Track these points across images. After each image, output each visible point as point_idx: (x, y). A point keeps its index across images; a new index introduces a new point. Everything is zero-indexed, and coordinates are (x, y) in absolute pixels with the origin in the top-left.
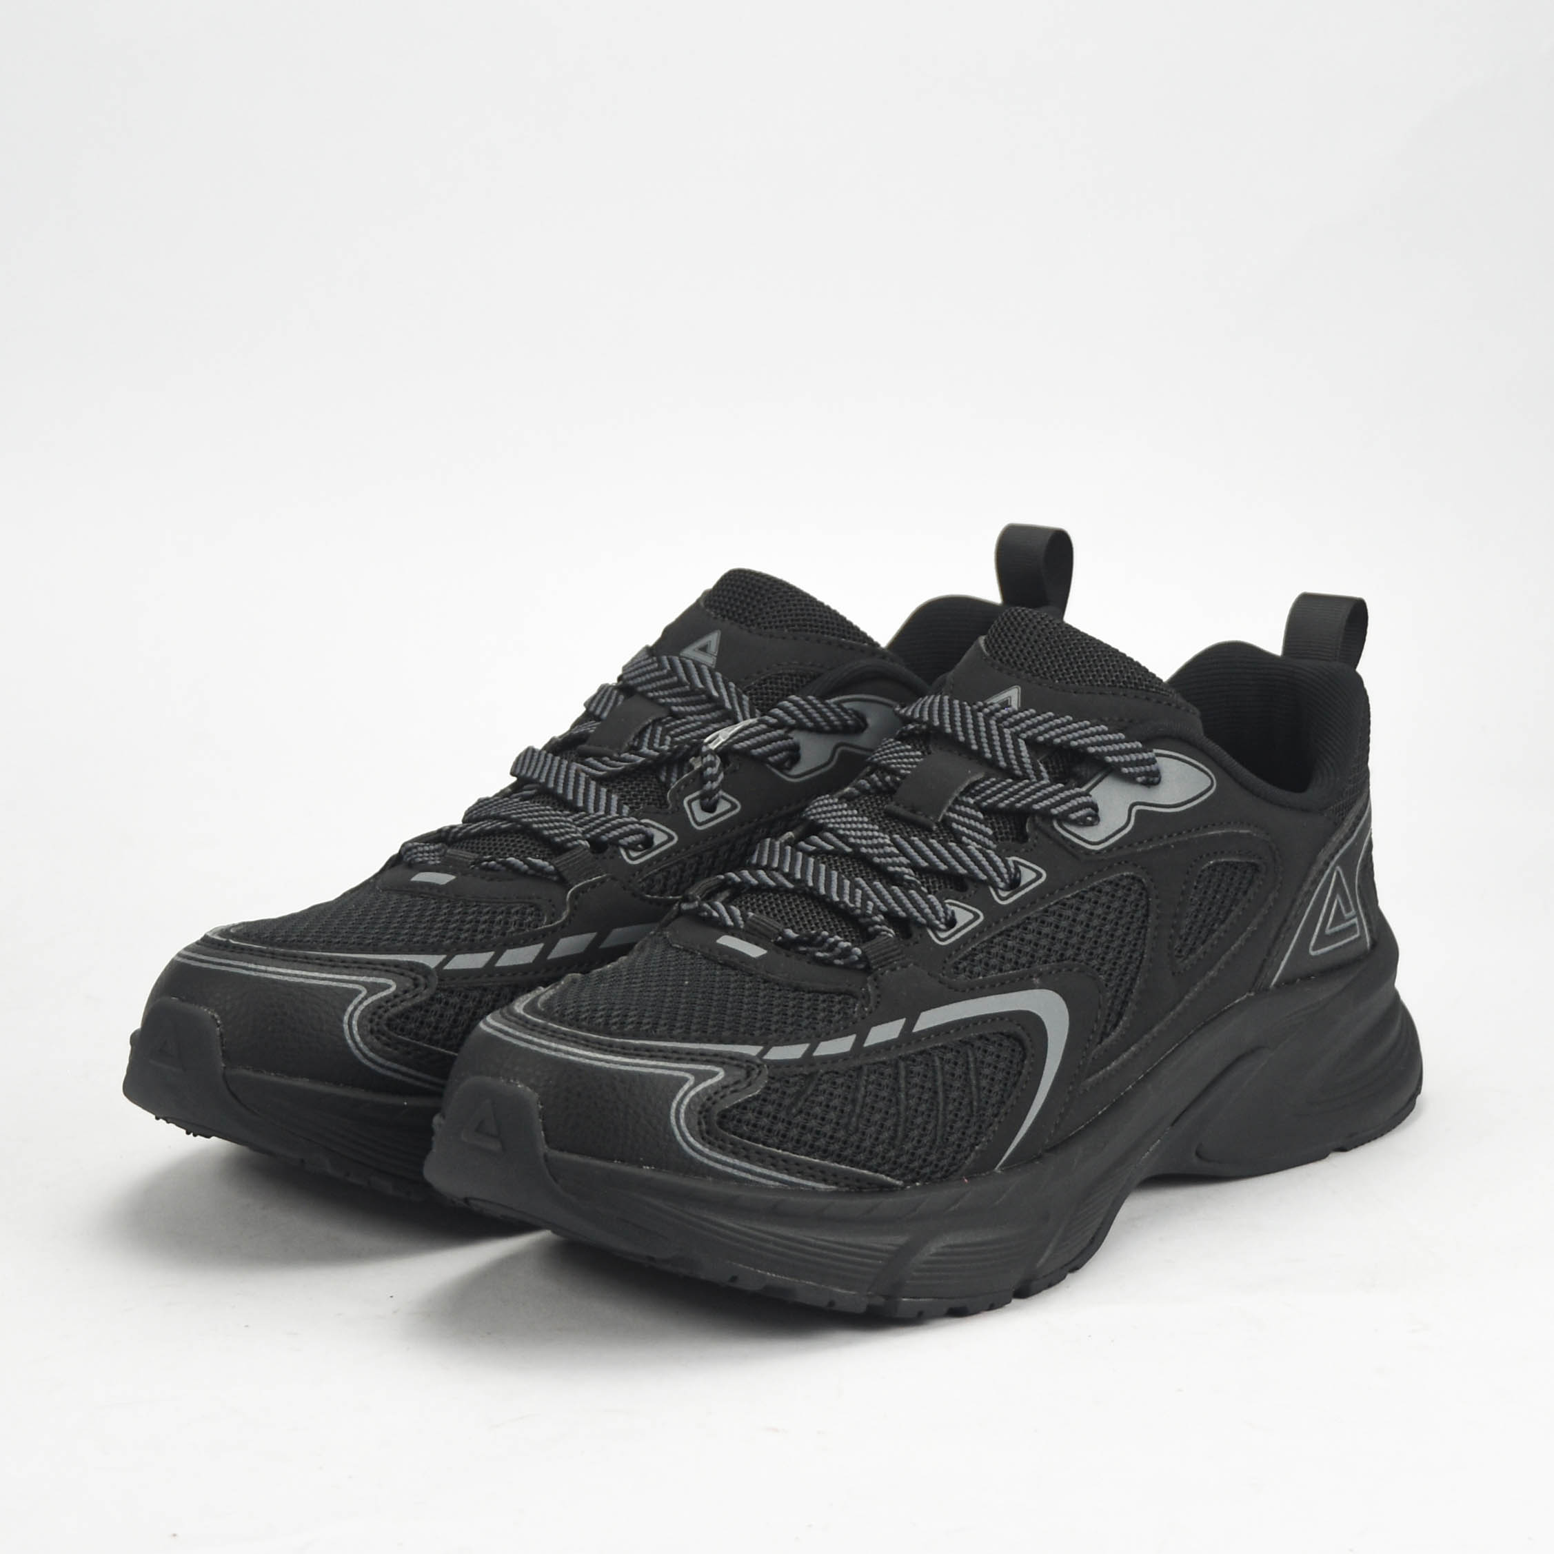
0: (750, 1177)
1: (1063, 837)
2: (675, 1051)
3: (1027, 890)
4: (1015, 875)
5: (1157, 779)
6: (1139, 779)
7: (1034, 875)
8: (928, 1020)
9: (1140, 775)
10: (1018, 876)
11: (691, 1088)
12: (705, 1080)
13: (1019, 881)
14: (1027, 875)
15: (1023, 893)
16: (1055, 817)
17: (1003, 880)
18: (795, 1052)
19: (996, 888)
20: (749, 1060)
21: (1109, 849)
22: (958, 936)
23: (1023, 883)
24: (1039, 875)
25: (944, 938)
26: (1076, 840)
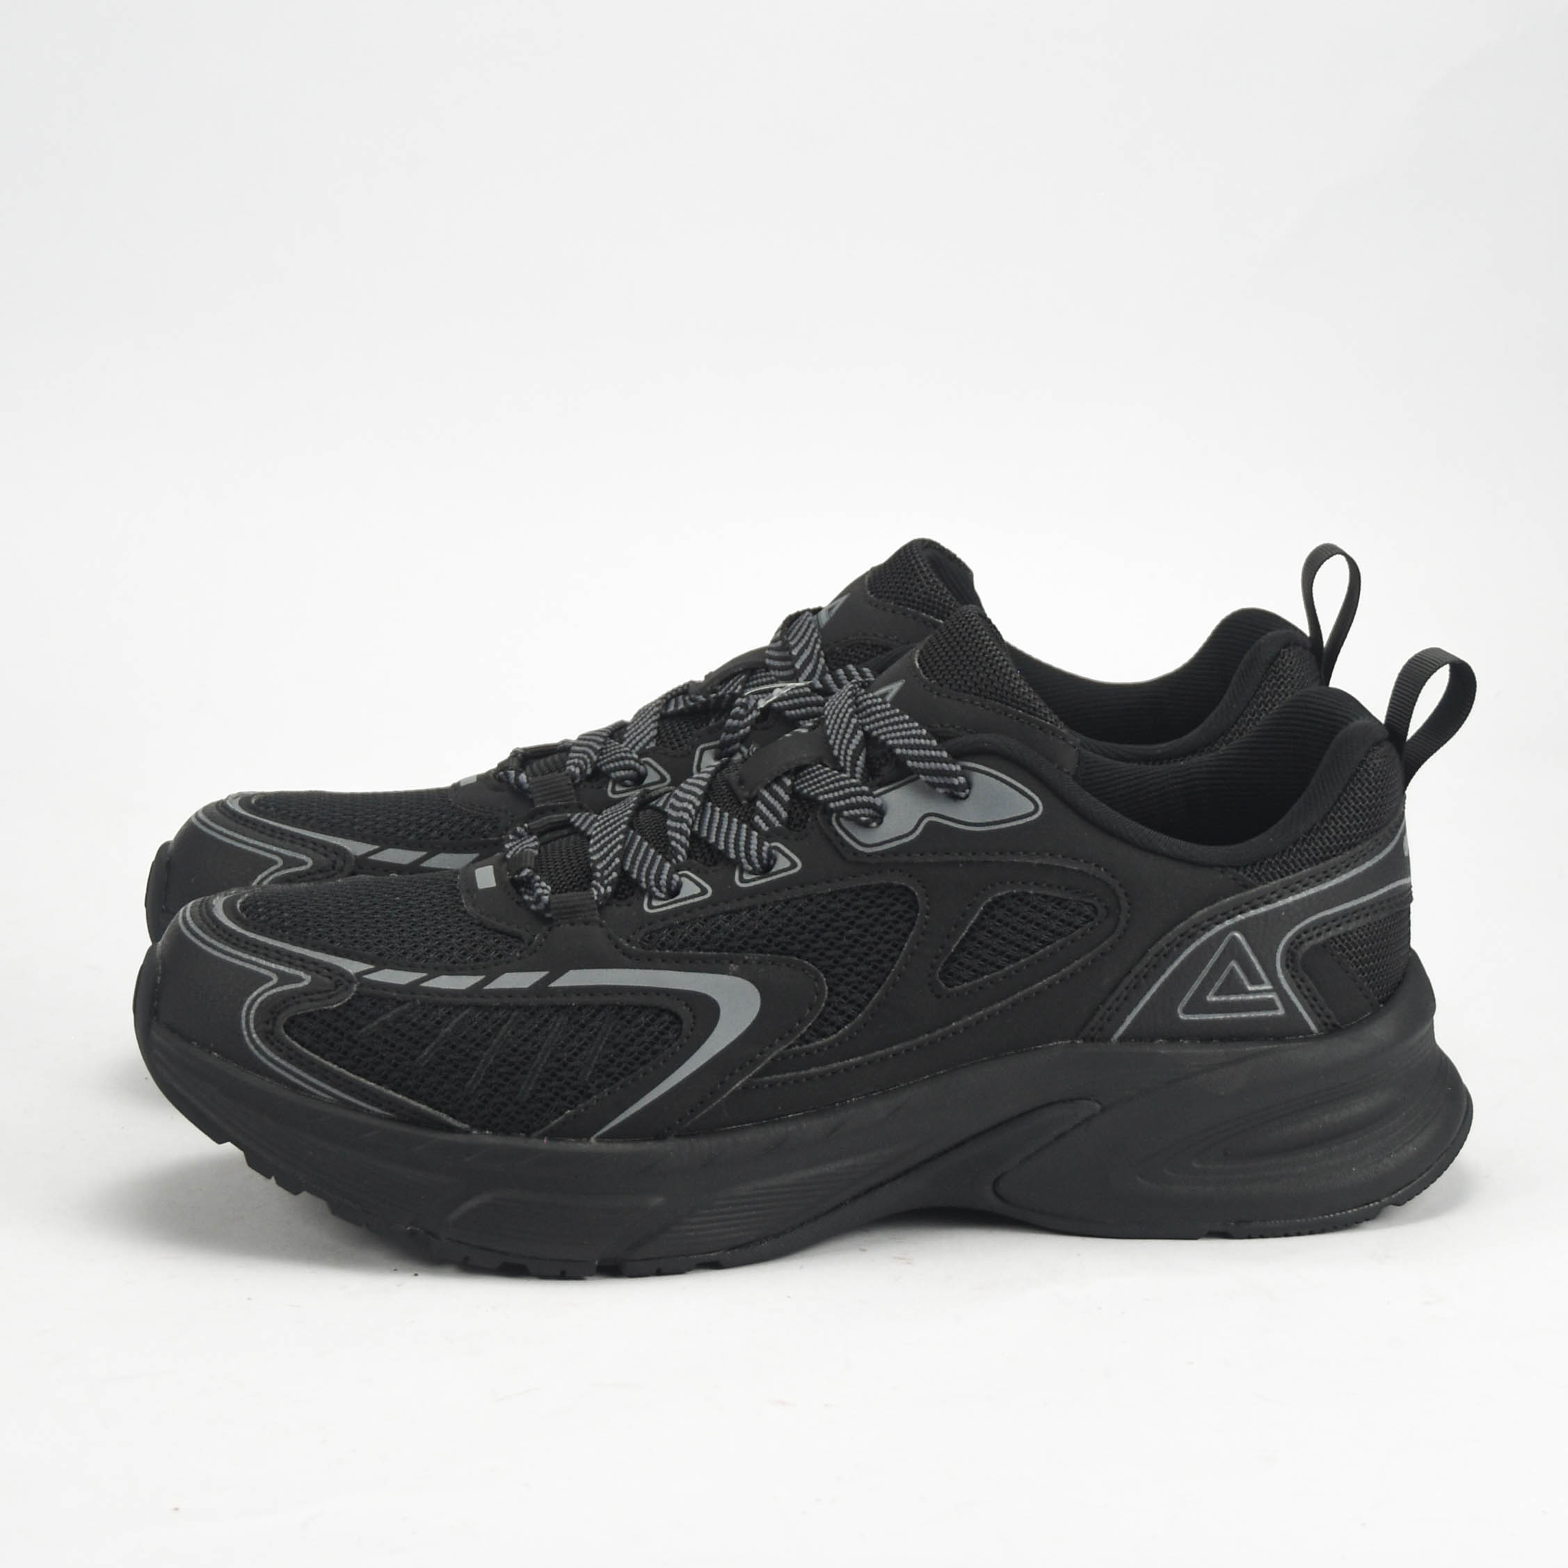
0: (303, 1084)
1: (837, 834)
2: (278, 951)
3: (774, 877)
4: (768, 860)
5: (963, 794)
6: (941, 791)
7: (788, 864)
8: (574, 978)
9: (940, 785)
10: (772, 862)
11: (273, 987)
12: (287, 983)
13: (772, 867)
14: (782, 863)
15: (769, 879)
16: (832, 811)
17: (750, 862)
18: (402, 978)
19: (742, 871)
20: (343, 973)
21: (883, 854)
22: (674, 906)
23: (774, 870)
24: (794, 865)
25: (655, 907)
26: (847, 839)
